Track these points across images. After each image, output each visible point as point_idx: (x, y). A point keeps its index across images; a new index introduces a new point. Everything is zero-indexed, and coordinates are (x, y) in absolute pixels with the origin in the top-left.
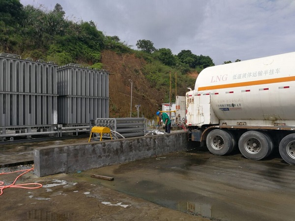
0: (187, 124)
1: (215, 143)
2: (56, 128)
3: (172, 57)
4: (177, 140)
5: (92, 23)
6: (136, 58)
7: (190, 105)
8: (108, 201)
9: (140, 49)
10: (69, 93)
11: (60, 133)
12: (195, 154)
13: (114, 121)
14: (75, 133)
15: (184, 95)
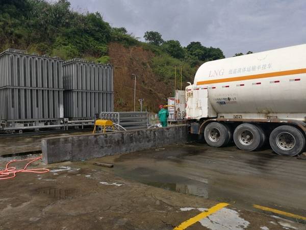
0: (187, 117)
1: (212, 135)
2: (62, 122)
3: (181, 49)
4: (176, 133)
5: (98, 14)
6: (144, 50)
7: (190, 99)
8: (105, 182)
9: (148, 41)
10: (74, 87)
11: (66, 127)
12: (193, 146)
13: (117, 115)
14: (80, 127)
15: (184, 89)
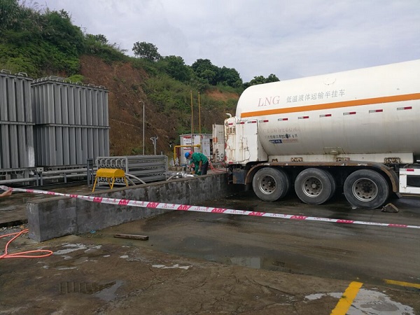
0: (228, 161)
1: (264, 185)
2: (33, 173)
3: (185, 68)
4: (214, 184)
5: (64, 13)
6: (133, 69)
7: (231, 137)
8: (160, 263)
9: (139, 56)
10: (51, 120)
11: (39, 180)
12: (238, 201)
13: (124, 161)
15: (221, 123)
